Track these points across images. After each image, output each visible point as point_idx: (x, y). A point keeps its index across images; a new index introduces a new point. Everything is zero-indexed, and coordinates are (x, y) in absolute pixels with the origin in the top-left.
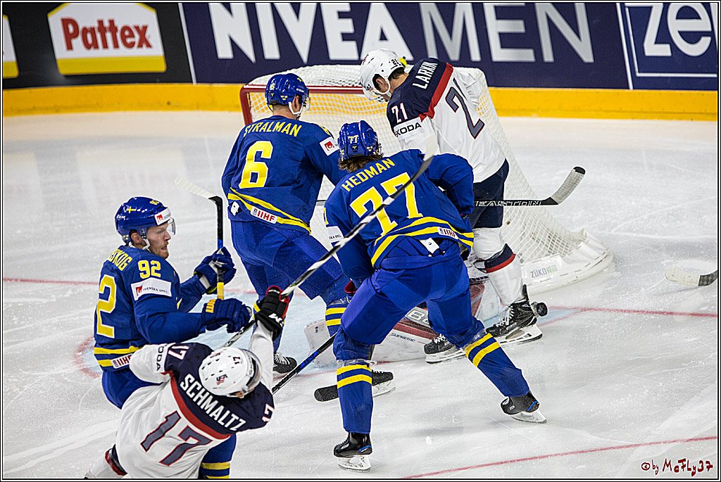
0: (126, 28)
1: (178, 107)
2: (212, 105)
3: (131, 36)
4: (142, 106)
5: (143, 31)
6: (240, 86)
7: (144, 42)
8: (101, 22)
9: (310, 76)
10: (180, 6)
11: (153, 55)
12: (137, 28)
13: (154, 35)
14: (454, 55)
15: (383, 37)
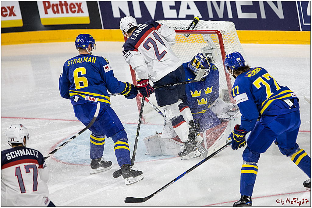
0: (72, 4)
2: (111, 39)
5: (79, 5)
7: (80, 10)
8: (60, 2)
11: (84, 16)
12: (77, 4)
13: (84, 7)
14: (221, 16)
15: (188, 8)
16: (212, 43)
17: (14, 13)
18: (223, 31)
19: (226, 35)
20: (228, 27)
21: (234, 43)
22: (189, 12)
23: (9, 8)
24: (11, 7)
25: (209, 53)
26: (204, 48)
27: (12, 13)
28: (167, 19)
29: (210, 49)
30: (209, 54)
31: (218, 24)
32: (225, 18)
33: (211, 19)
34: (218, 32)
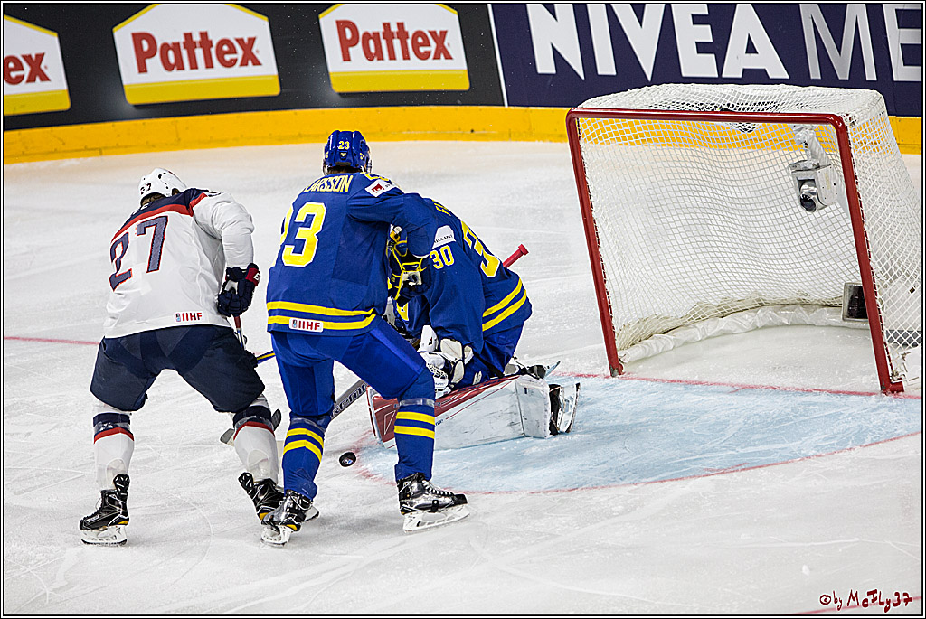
0: (419, 34)
1: (485, 137)
2: (529, 134)
3: (425, 44)
4: (438, 135)
5: (440, 37)
6: (567, 110)
7: (442, 52)
8: (387, 26)
9: (657, 97)
10: (490, 6)
11: (453, 70)
12: (433, 33)
13: (455, 43)
14: (843, 73)
15: (751, 49)
16: (817, 149)
17: (255, 57)
18: (850, 116)
19: (860, 128)
20: (866, 106)
21: (881, 151)
22: (753, 62)
23: (240, 41)
24: (246, 40)
25: (809, 180)
26: (794, 165)
27: (250, 58)
28: (692, 80)
29: (811, 167)
30: (810, 182)
31: (838, 97)
32: (857, 80)
33: (817, 83)
34: (835, 120)
